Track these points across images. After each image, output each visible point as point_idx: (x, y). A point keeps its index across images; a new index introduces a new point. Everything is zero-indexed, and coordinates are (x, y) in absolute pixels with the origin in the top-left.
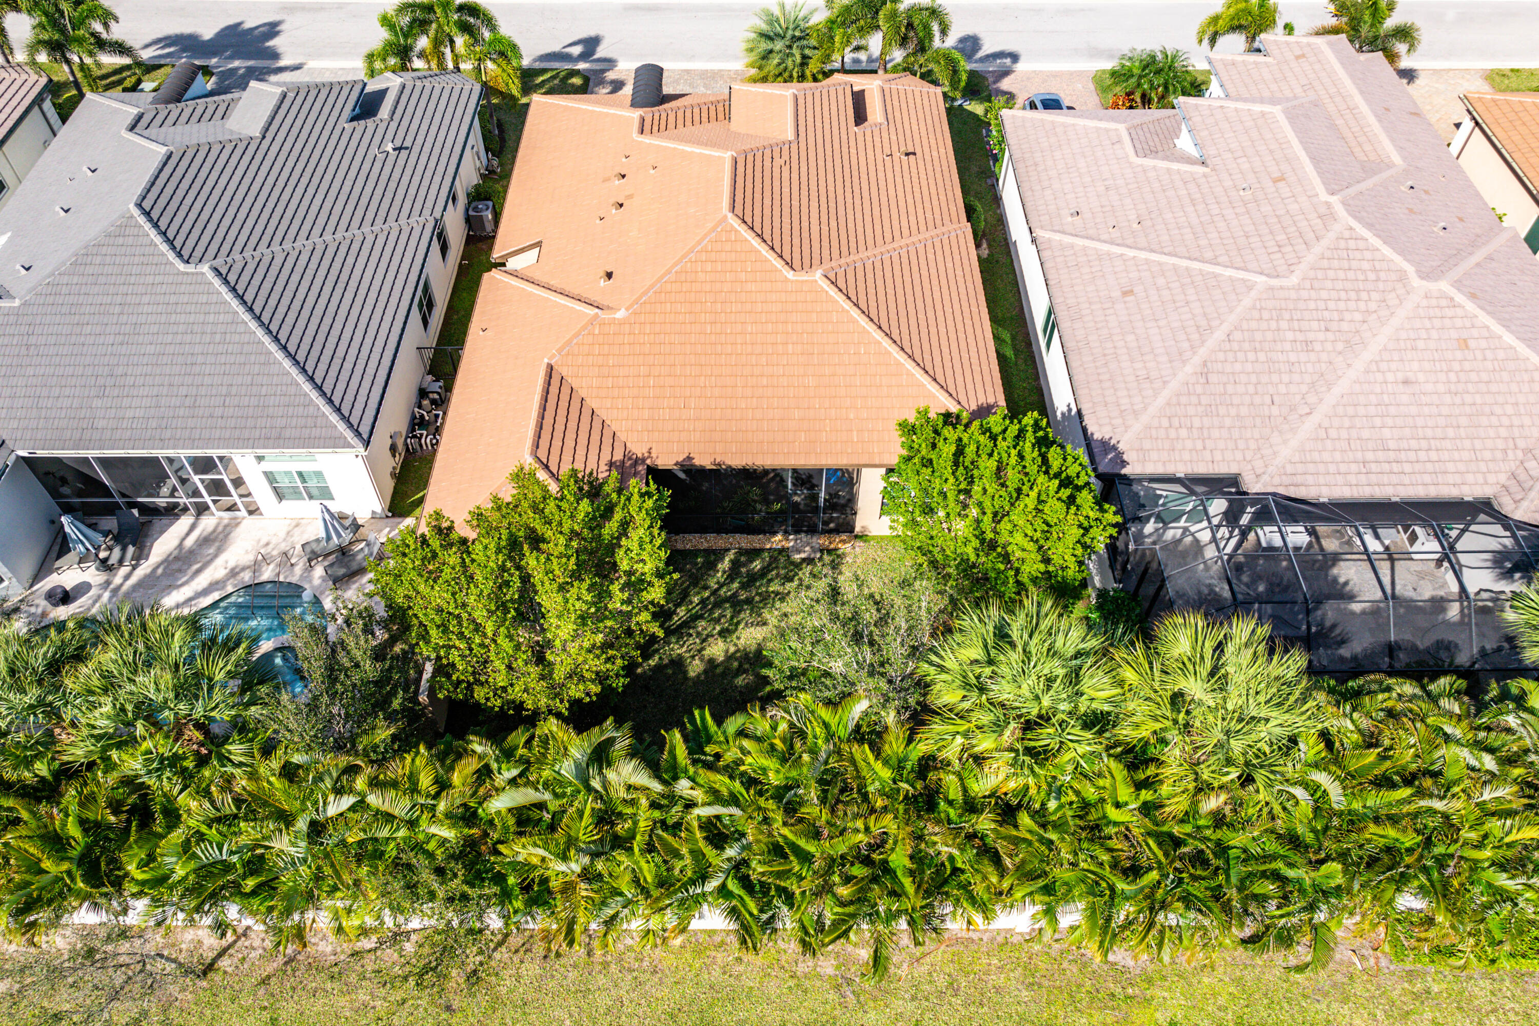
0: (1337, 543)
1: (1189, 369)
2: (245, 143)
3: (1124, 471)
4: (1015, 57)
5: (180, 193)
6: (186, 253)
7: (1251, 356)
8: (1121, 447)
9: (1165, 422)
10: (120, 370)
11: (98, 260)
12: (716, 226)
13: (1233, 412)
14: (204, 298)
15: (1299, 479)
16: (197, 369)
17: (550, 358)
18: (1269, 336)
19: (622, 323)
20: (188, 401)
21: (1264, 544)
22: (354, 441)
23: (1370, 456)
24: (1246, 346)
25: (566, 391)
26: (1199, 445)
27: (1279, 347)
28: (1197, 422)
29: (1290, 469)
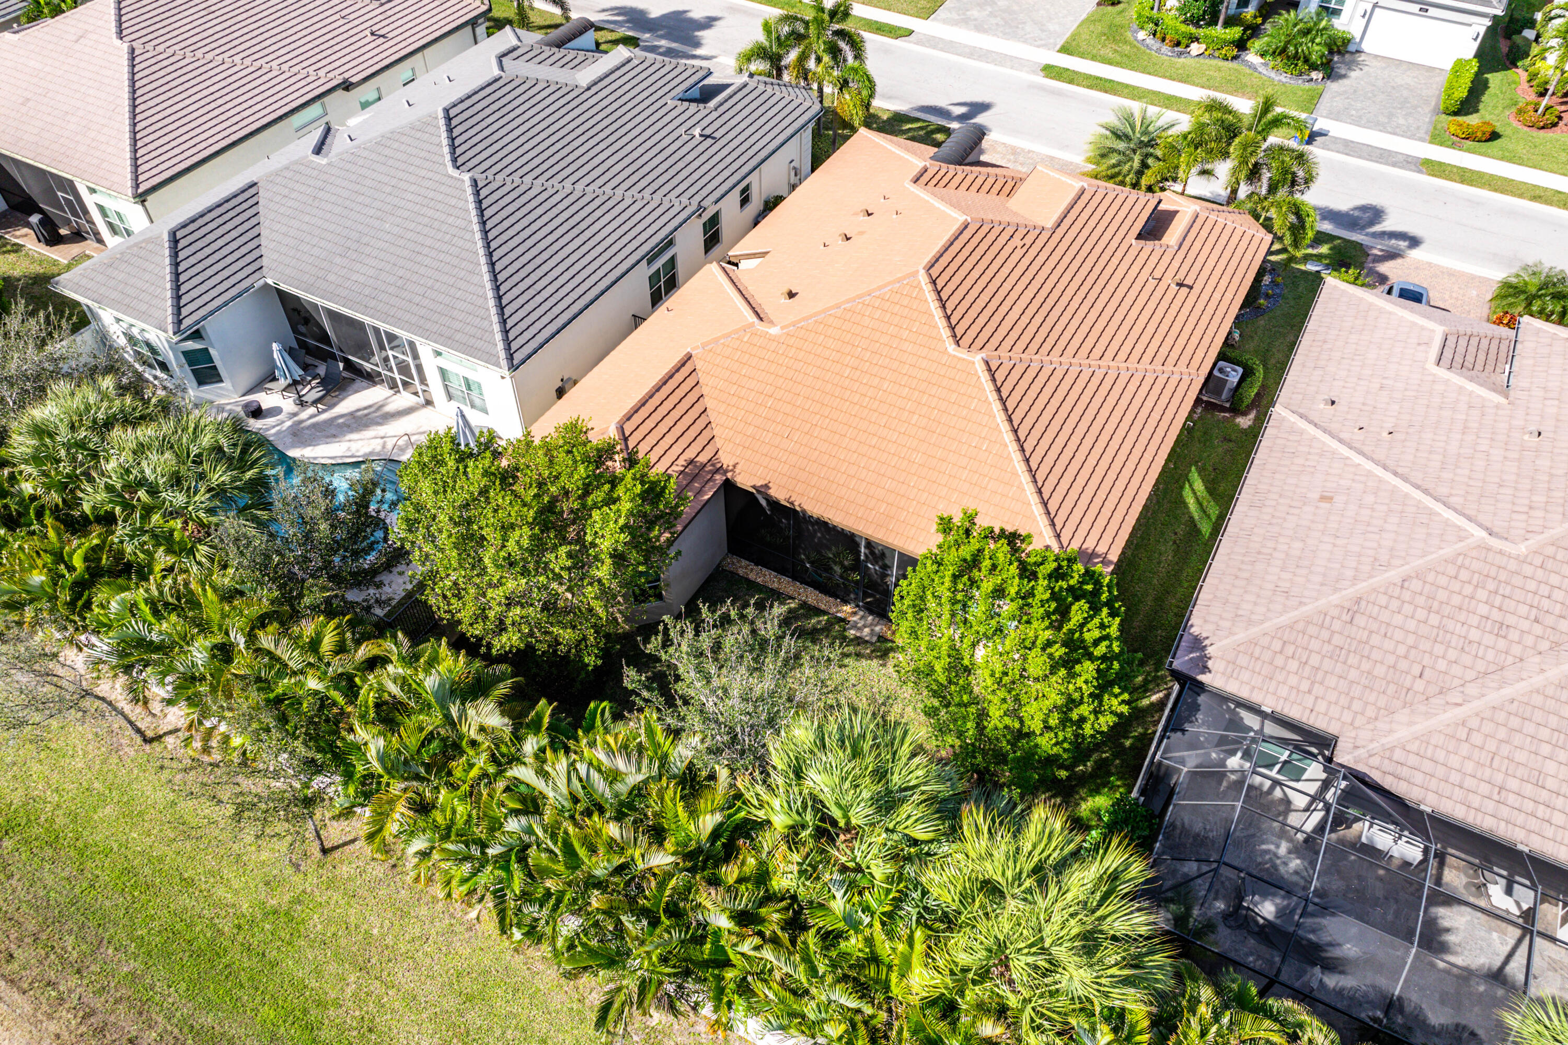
0: (1464, 880)
1: (1335, 598)
2: (569, 89)
3: (1201, 678)
4: (1414, 242)
5: (488, 111)
6: (460, 161)
7: (1421, 614)
8: (1210, 651)
9: (1277, 646)
10: (365, 240)
11: (396, 145)
12: (904, 278)
13: (1366, 666)
14: (453, 202)
15: (1405, 772)
16: (419, 258)
17: (693, 349)
18: (1456, 600)
19: (772, 339)
20: (400, 283)
21: (1364, 840)
22: (504, 363)
23: (1513, 784)
24: (1421, 600)
25: (690, 382)
26: (1305, 686)
27: (1462, 617)
28: (1315, 660)
29: (1398, 755)
